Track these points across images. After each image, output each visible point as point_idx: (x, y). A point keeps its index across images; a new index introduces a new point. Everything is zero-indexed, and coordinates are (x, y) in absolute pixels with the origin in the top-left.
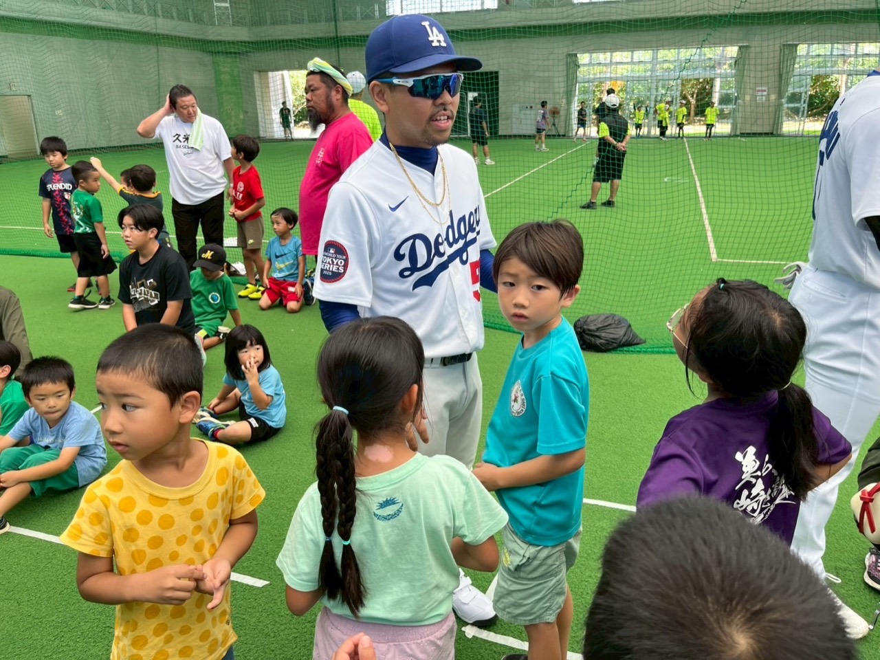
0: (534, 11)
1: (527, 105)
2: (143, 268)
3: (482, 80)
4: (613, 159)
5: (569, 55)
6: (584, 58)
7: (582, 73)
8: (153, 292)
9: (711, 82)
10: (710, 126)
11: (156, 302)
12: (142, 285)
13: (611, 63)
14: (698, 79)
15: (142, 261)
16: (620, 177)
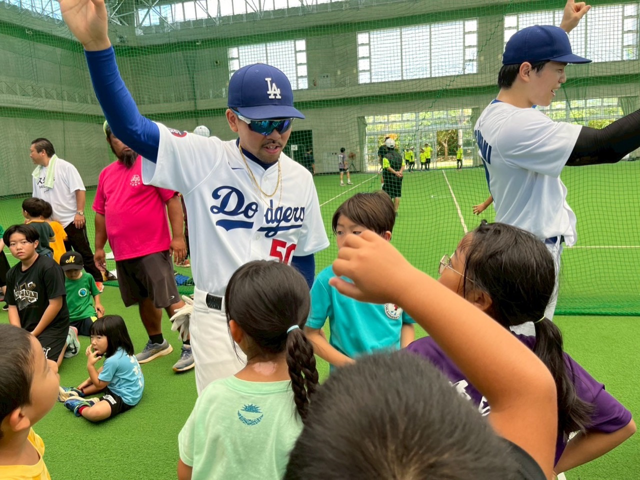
0: (333, 90)
1: (332, 152)
2: (24, 274)
3: (299, 136)
4: (394, 183)
5: (359, 117)
6: (369, 119)
7: (369, 129)
8: (32, 292)
9: (456, 132)
10: (459, 160)
11: (35, 300)
12: (24, 287)
13: (388, 122)
14: (447, 131)
15: (24, 268)
16: (400, 196)
